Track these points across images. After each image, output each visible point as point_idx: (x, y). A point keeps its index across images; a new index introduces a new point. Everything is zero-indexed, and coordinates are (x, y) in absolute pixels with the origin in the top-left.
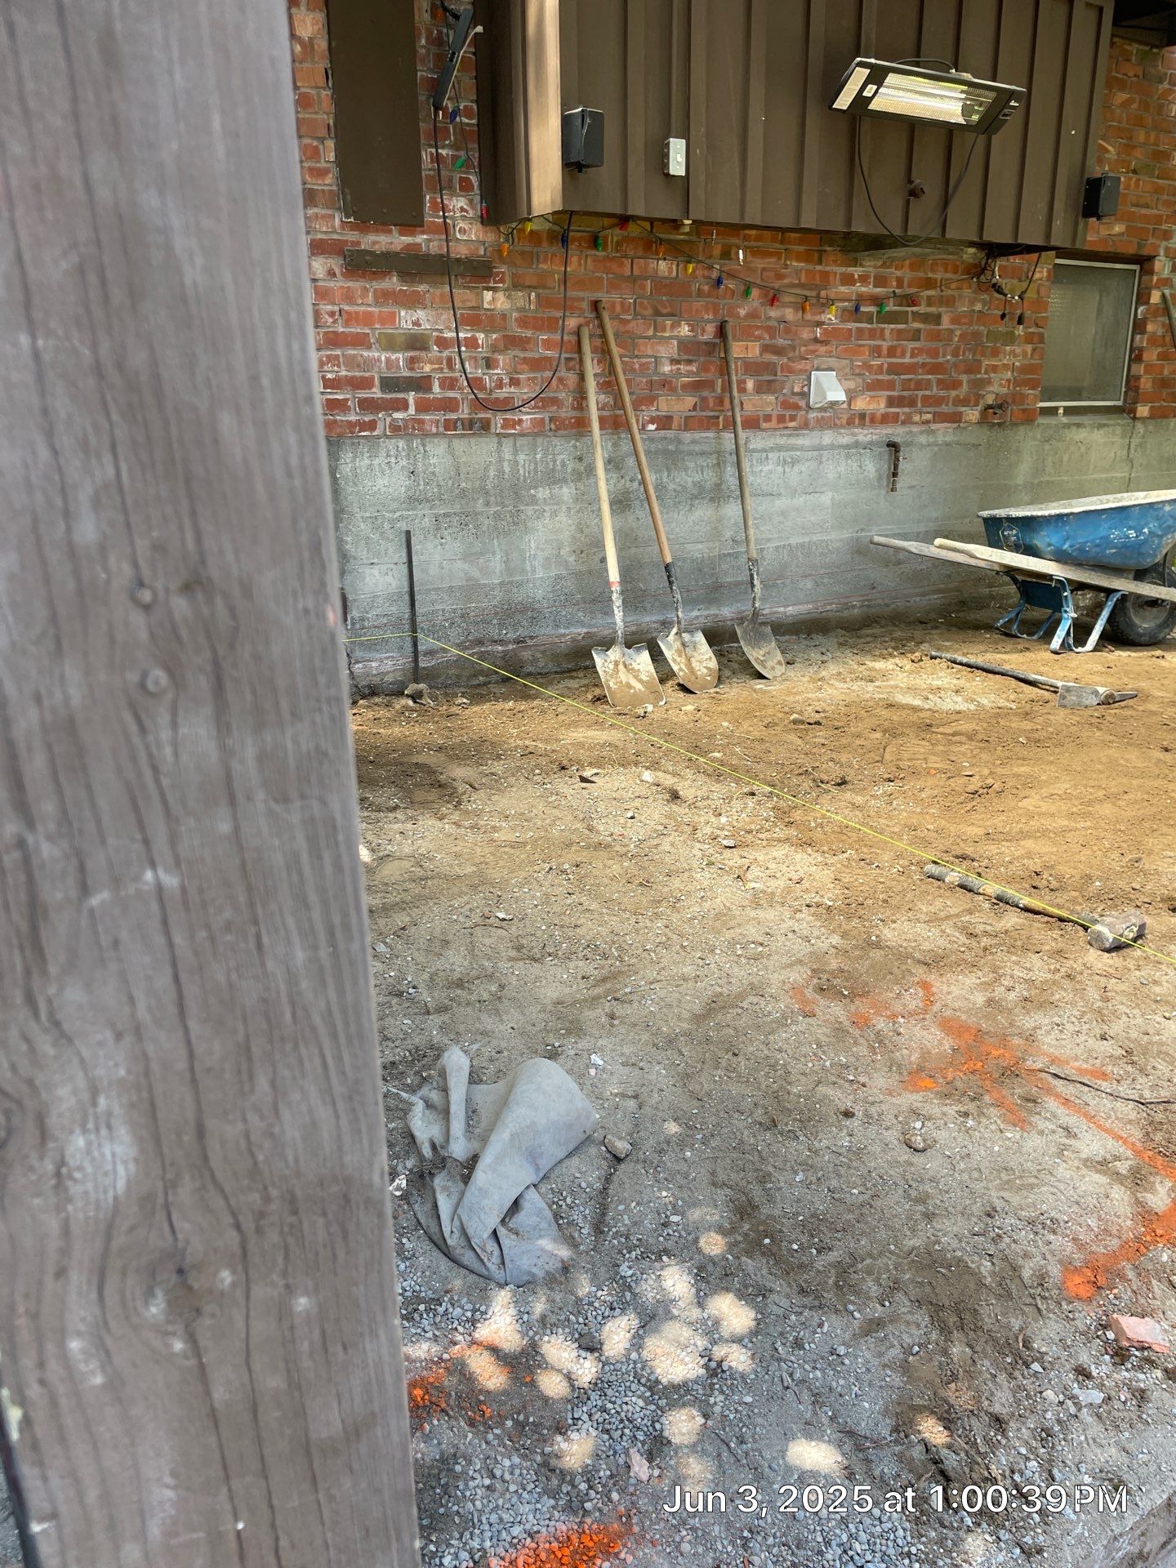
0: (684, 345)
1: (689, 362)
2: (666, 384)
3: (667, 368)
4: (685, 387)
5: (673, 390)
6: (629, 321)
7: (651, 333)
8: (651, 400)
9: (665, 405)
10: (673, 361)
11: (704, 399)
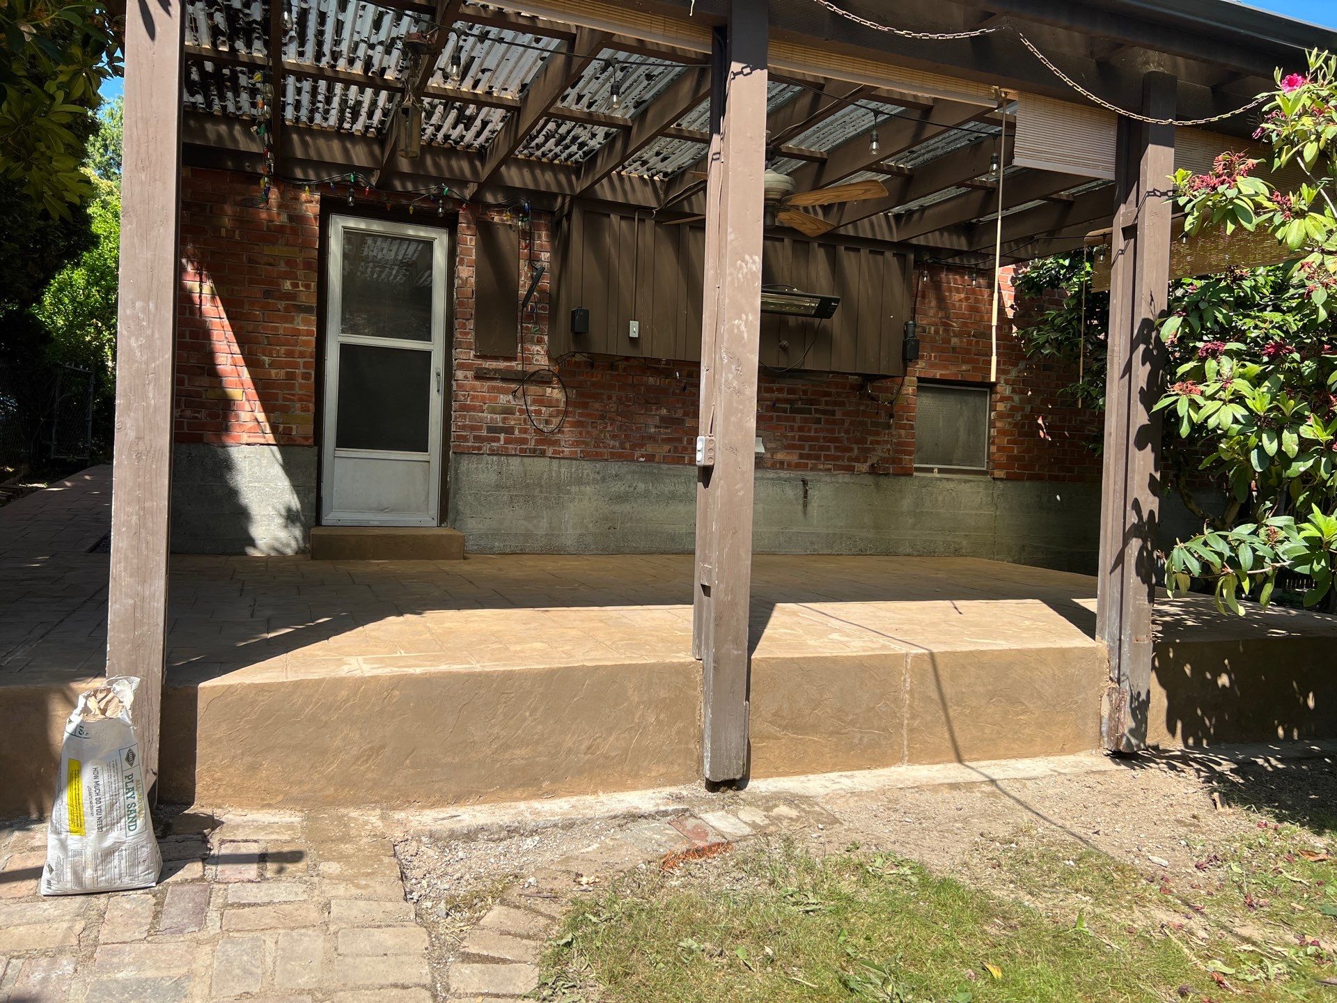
0: (663, 419)
1: (667, 428)
2: (652, 438)
3: (652, 430)
4: (663, 440)
5: (655, 441)
6: (629, 406)
7: (643, 412)
8: (642, 446)
9: (649, 449)
10: (656, 427)
11: (676, 448)
